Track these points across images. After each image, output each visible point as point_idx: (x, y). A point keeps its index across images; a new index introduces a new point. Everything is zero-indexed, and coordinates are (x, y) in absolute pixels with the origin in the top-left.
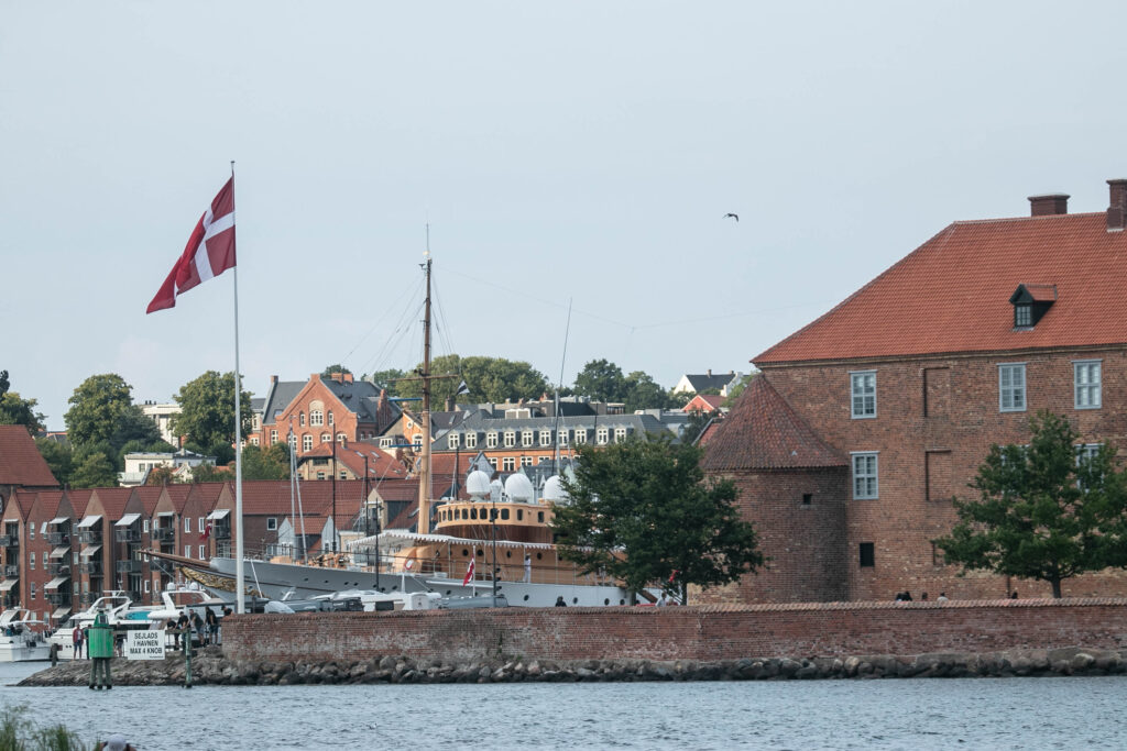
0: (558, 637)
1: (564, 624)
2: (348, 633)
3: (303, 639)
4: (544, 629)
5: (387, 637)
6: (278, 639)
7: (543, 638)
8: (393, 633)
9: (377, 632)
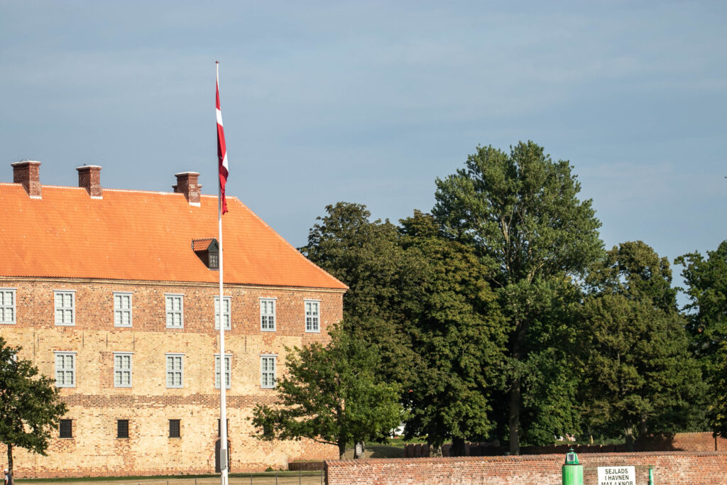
0: (682, 474)
1: (688, 464)
2: (484, 474)
3: (437, 480)
4: (670, 468)
5: (524, 477)
6: (410, 481)
7: (670, 476)
8: (531, 474)
9: (514, 473)
